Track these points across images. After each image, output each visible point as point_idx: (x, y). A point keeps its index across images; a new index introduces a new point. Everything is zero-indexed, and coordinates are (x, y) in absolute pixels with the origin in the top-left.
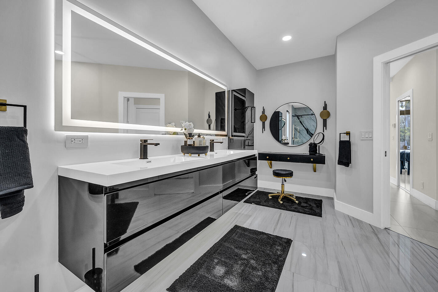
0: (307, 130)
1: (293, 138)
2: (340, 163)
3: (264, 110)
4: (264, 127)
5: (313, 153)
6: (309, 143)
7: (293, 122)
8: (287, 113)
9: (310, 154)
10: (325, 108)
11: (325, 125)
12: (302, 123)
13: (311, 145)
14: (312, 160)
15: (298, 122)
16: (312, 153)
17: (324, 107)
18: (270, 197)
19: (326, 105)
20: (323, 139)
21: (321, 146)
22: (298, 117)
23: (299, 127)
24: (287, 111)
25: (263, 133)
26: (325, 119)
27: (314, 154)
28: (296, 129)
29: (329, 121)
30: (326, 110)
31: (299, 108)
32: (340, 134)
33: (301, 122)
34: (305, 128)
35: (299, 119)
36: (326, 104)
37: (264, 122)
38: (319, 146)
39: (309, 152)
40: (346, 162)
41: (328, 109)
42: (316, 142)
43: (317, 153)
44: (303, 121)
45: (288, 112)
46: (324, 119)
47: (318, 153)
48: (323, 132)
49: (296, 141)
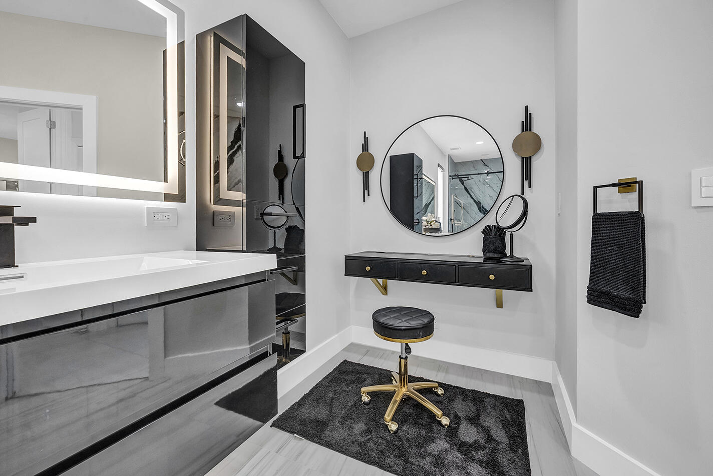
0: (479, 204)
1: (451, 220)
2: (597, 297)
3: (366, 140)
4: (366, 186)
5: (495, 255)
6: (481, 227)
7: (452, 191)
8: (440, 170)
9: (486, 259)
10: (527, 125)
11: (527, 174)
12: (469, 190)
13: (487, 231)
14: (492, 277)
15: (462, 189)
16: (491, 255)
17: (523, 122)
18: (366, 399)
19: (528, 117)
20: (525, 214)
21: (519, 234)
22: (461, 179)
23: (464, 200)
24: (439, 165)
25: (364, 201)
26: (526, 158)
27: (498, 260)
28: (457, 203)
29: (537, 163)
30: (530, 130)
31: (463, 162)
32: (595, 188)
33: (466, 189)
34: (475, 201)
35: (463, 183)
36: (530, 114)
37: (368, 172)
38: (512, 236)
39: (483, 252)
40: (628, 299)
41: (536, 128)
42: (503, 224)
43: (505, 255)
44: (471, 188)
45: (442, 168)
46: (523, 158)
47: (508, 254)
48: (523, 193)
49: (458, 226)
